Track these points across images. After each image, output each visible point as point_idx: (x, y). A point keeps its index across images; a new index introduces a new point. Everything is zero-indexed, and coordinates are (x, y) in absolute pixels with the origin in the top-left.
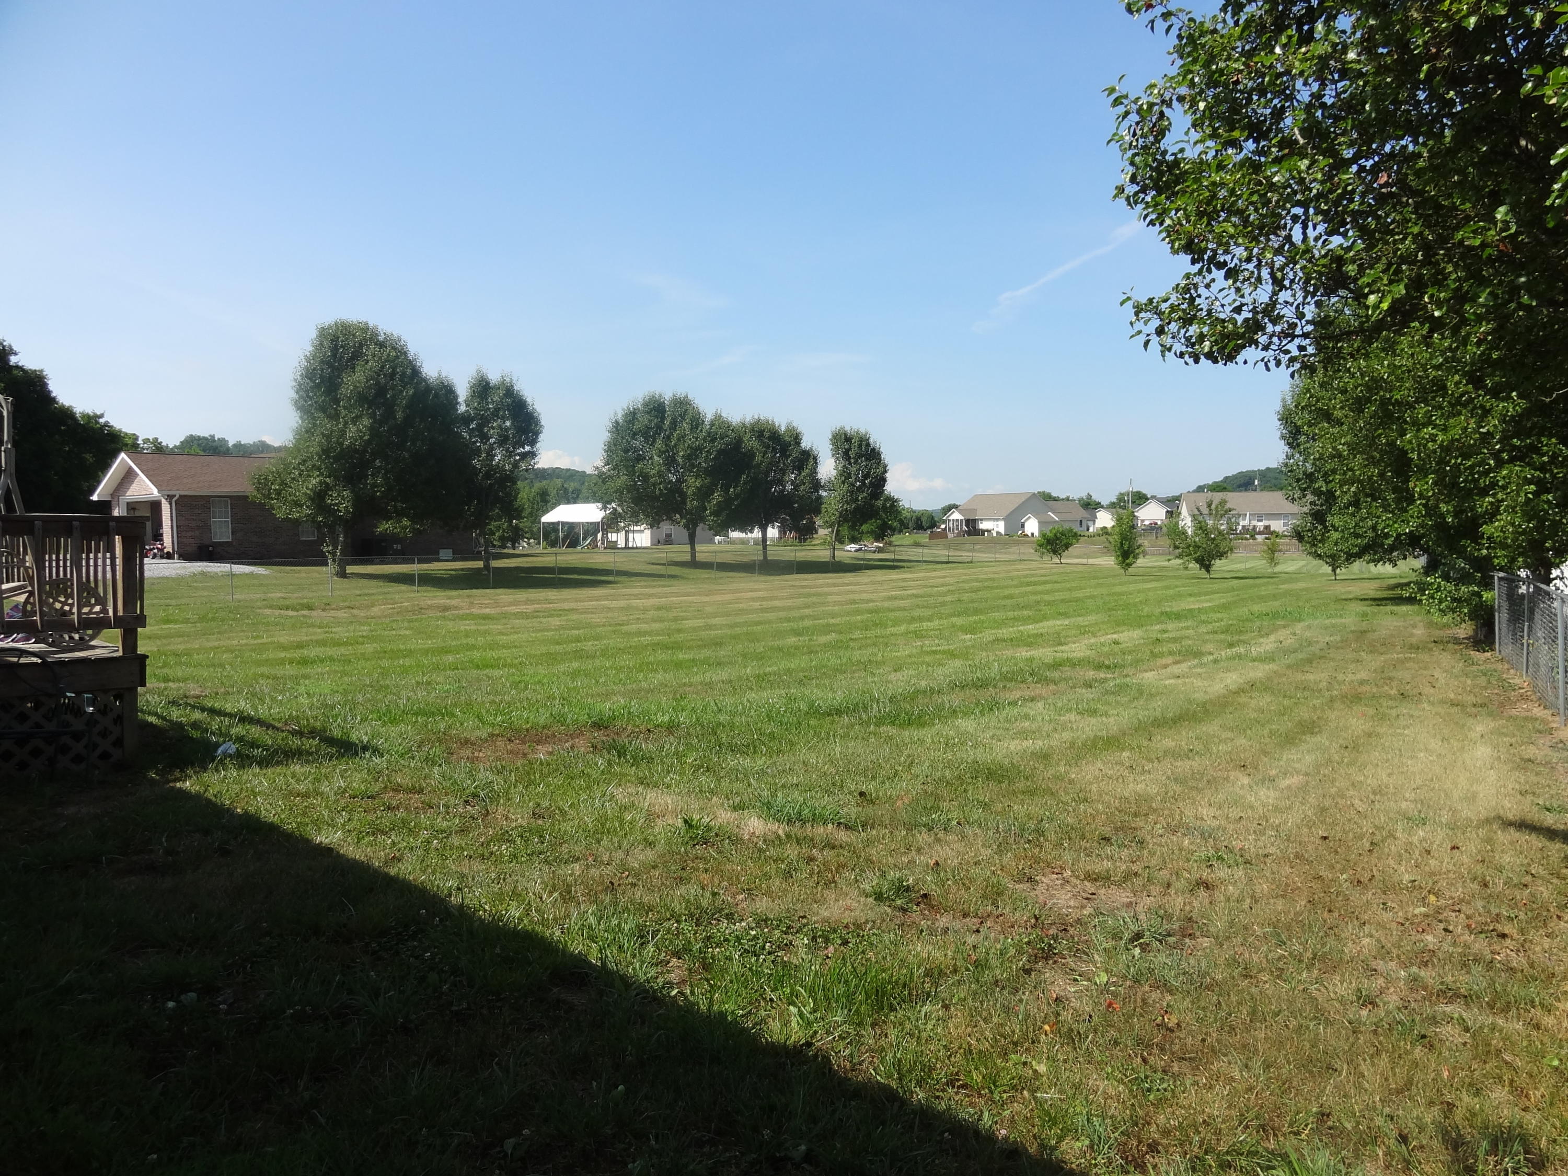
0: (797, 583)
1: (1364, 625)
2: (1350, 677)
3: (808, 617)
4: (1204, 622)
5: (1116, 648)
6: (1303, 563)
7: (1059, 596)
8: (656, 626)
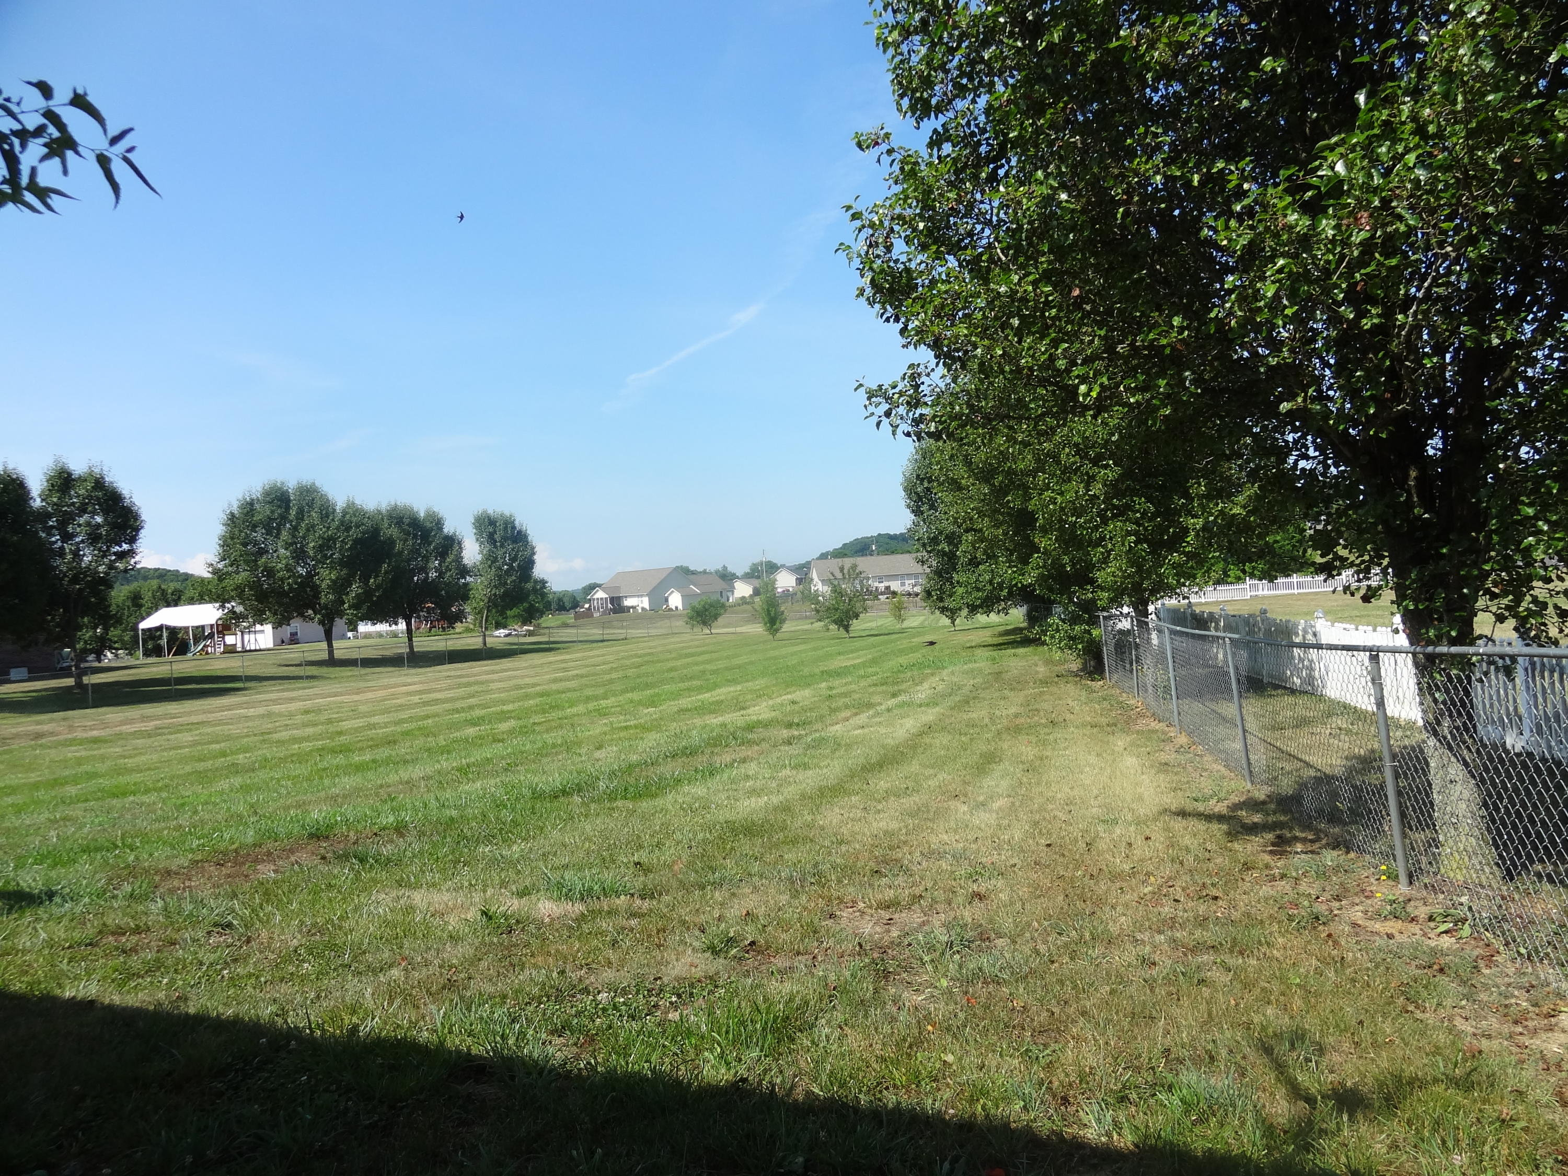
0: (452, 673)
1: (996, 668)
2: (1005, 713)
3: (479, 706)
4: (863, 677)
5: (796, 707)
6: (922, 618)
7: (721, 664)
8: (310, 731)
